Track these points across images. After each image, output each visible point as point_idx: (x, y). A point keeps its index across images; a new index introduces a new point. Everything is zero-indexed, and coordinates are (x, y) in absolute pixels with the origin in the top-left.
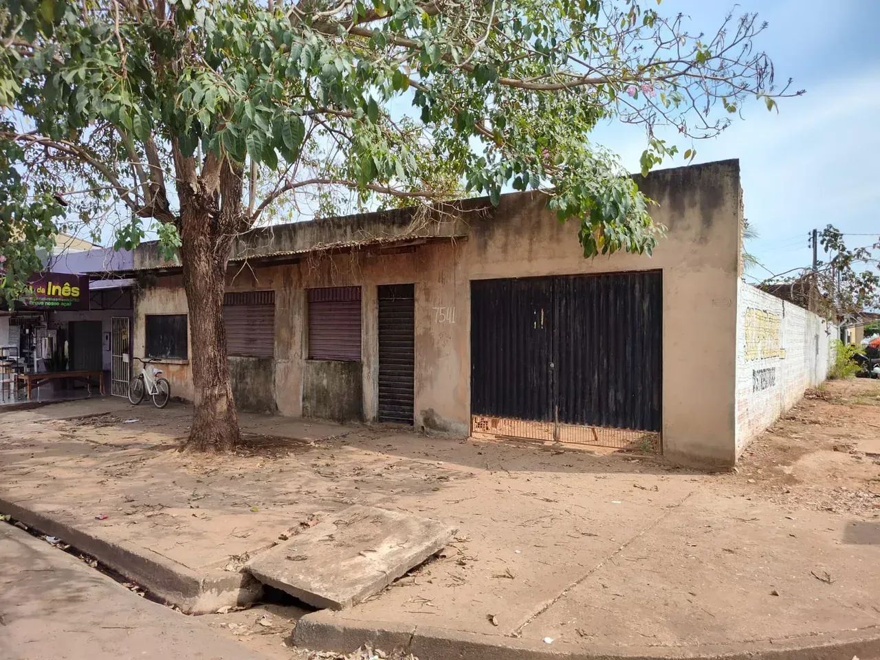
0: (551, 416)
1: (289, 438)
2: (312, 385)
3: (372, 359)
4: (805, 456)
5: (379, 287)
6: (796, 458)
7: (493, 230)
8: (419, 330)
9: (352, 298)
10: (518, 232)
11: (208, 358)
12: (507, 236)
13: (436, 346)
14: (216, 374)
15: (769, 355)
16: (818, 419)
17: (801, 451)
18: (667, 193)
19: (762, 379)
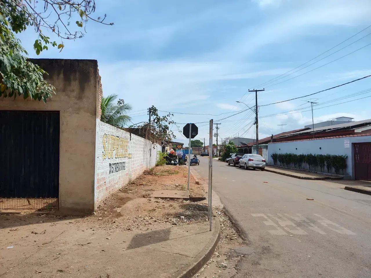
6: (124, 203)
15: (121, 156)
16: (144, 183)
17: (129, 199)
18: (62, 72)
19: (116, 167)
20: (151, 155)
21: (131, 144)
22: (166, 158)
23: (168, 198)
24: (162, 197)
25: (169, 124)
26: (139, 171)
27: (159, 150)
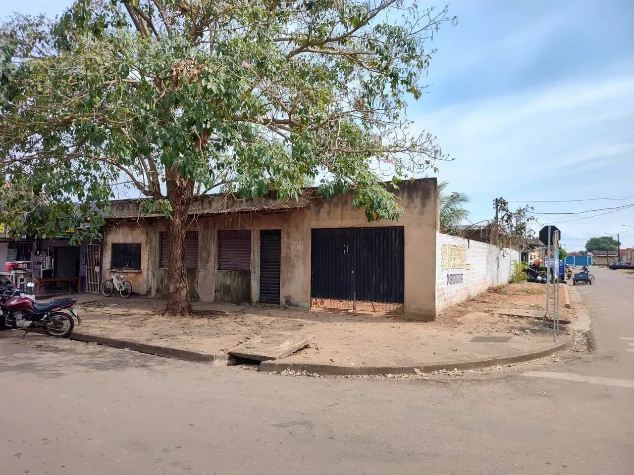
0: (352, 297)
1: (215, 311)
2: (221, 283)
3: (256, 269)
4: (469, 314)
5: (261, 231)
6: (464, 315)
7: (323, 204)
8: (283, 254)
9: (246, 236)
10: (336, 205)
11: (178, 268)
12: (330, 207)
13: (292, 262)
14: (182, 276)
15: (458, 267)
16: (487, 300)
17: (468, 312)
18: (406, 191)
19: (454, 279)
20: (499, 267)
21: (469, 253)
22: (527, 271)
23: (515, 315)
24: (508, 314)
25: (528, 220)
26: (480, 286)
27: (514, 259)
